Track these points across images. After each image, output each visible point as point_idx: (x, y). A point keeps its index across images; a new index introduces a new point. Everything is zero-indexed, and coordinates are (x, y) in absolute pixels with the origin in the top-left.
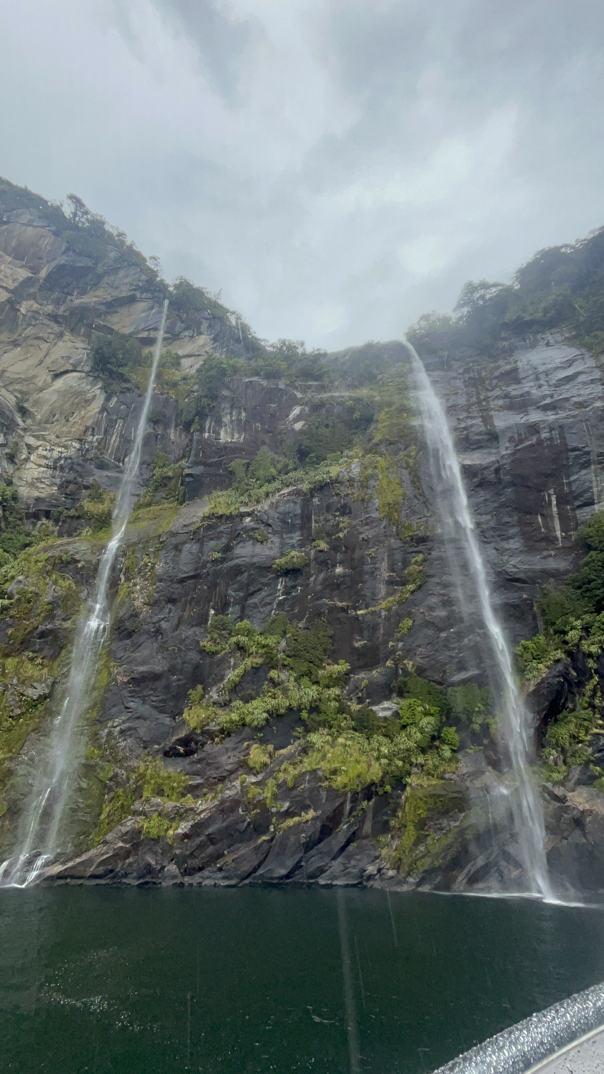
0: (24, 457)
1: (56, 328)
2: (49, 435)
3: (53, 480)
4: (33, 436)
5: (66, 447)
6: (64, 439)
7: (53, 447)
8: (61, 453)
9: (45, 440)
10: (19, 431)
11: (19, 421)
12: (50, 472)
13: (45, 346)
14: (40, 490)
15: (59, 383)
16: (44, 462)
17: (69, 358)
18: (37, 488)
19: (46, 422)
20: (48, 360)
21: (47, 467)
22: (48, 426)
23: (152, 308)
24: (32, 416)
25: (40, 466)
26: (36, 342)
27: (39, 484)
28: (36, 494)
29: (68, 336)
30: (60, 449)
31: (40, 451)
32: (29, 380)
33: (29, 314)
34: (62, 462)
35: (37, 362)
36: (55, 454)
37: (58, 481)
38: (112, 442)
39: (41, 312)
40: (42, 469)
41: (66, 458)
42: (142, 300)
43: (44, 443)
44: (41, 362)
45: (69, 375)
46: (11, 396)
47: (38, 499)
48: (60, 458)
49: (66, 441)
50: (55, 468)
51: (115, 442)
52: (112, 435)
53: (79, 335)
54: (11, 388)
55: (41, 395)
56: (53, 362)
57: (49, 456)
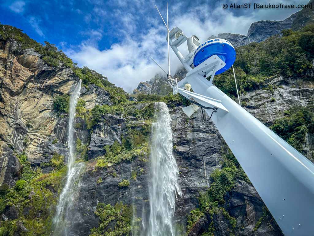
0: (29, 143)
1: (41, 93)
2: (38, 134)
3: (40, 151)
4: (32, 135)
5: (44, 138)
6: (44, 135)
7: (39, 139)
8: (43, 141)
9: (36, 136)
10: (28, 133)
11: (27, 130)
12: (39, 148)
13: (36, 100)
14: (36, 155)
15: (42, 114)
16: (36, 144)
17: (46, 105)
18: (35, 155)
19: (37, 129)
20: (38, 106)
21: (38, 146)
22: (38, 130)
23: (75, 83)
24: (32, 127)
25: (35, 146)
26: (33, 99)
27: (35, 153)
28: (34, 157)
29: (45, 95)
30: (42, 139)
31: (35, 140)
32: (31, 114)
33: (31, 88)
34: (43, 144)
35: (34, 107)
36: (41, 142)
37: (42, 152)
38: (61, 136)
39: (35, 87)
40: (36, 147)
41: (45, 143)
42: (71, 80)
43: (36, 137)
44: (35, 107)
45: (46, 111)
46: (25, 121)
47: (35, 159)
48: (42, 143)
49: (45, 136)
50: (41, 147)
51: (62, 136)
52: (61, 133)
53: (49, 95)
54: (25, 118)
55: (35, 119)
56: (40, 107)
57: (38, 142)
